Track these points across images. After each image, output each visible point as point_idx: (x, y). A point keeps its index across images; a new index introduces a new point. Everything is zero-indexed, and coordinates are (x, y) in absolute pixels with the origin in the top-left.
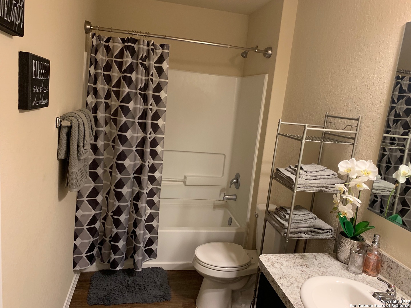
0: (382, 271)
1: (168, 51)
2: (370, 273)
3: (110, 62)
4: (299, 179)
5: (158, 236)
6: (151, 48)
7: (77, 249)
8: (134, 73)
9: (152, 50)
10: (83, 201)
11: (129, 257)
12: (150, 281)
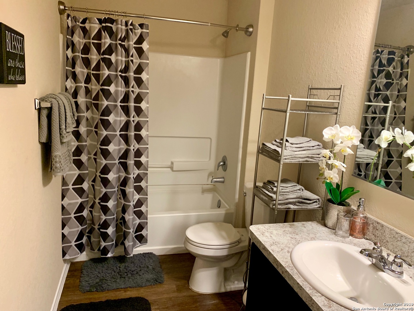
0: (368, 233)
1: (148, 31)
2: (357, 235)
3: (88, 45)
4: (285, 151)
5: (148, 221)
6: (130, 28)
7: (65, 239)
8: (114, 54)
9: (131, 29)
10: (69, 189)
11: (119, 244)
12: (141, 266)
